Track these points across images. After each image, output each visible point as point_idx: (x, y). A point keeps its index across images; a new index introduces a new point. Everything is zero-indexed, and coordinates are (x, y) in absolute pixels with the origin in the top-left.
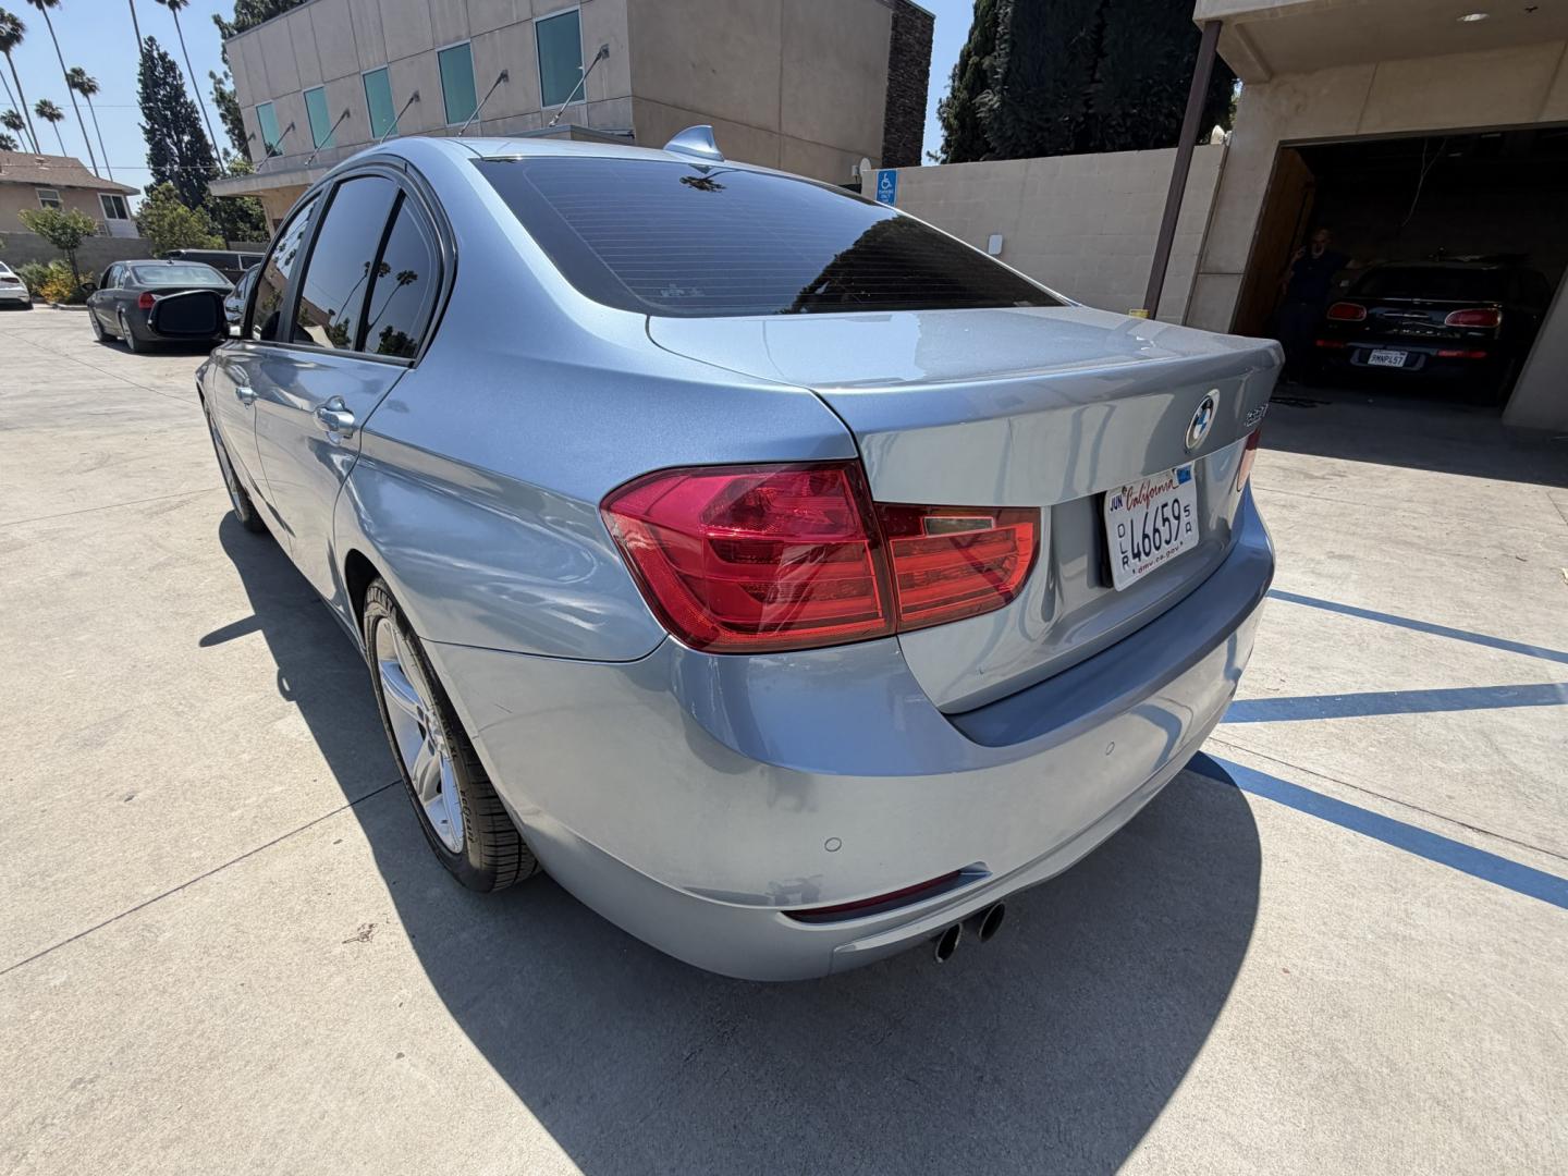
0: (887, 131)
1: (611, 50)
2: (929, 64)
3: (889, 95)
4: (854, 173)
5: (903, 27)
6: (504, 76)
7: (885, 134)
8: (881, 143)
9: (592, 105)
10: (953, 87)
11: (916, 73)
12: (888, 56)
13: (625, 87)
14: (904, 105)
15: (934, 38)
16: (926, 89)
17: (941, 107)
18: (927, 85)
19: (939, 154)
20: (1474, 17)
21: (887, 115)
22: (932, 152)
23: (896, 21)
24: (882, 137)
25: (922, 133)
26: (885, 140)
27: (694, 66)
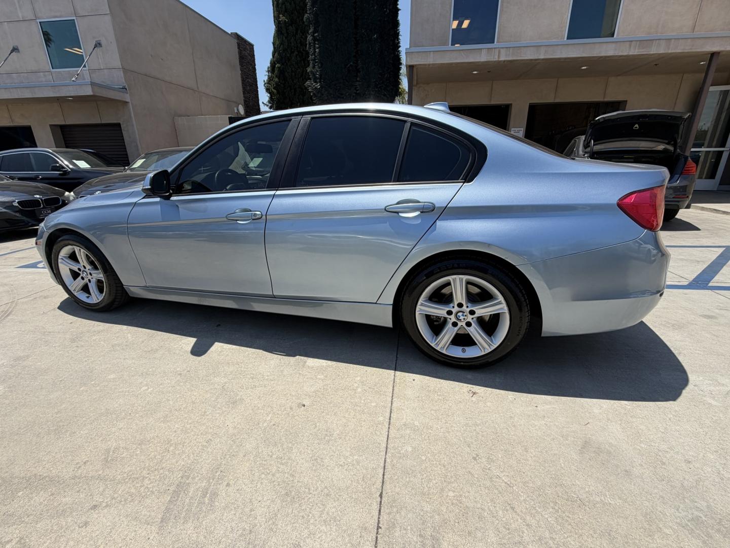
0: (244, 93)
1: (103, 43)
2: (255, 65)
3: (242, 77)
4: (236, 111)
5: (242, 48)
6: (15, 49)
7: (244, 94)
8: (243, 98)
9: (92, 71)
10: (269, 76)
11: (251, 68)
12: (238, 60)
13: (117, 63)
14: (248, 82)
15: (255, 54)
16: (256, 76)
17: (265, 84)
18: (256, 74)
19: (268, 104)
20: (475, 72)
21: (243, 86)
22: (265, 102)
23: (239, 45)
24: (242, 95)
25: (258, 94)
26: (244, 97)
27: (152, 56)
